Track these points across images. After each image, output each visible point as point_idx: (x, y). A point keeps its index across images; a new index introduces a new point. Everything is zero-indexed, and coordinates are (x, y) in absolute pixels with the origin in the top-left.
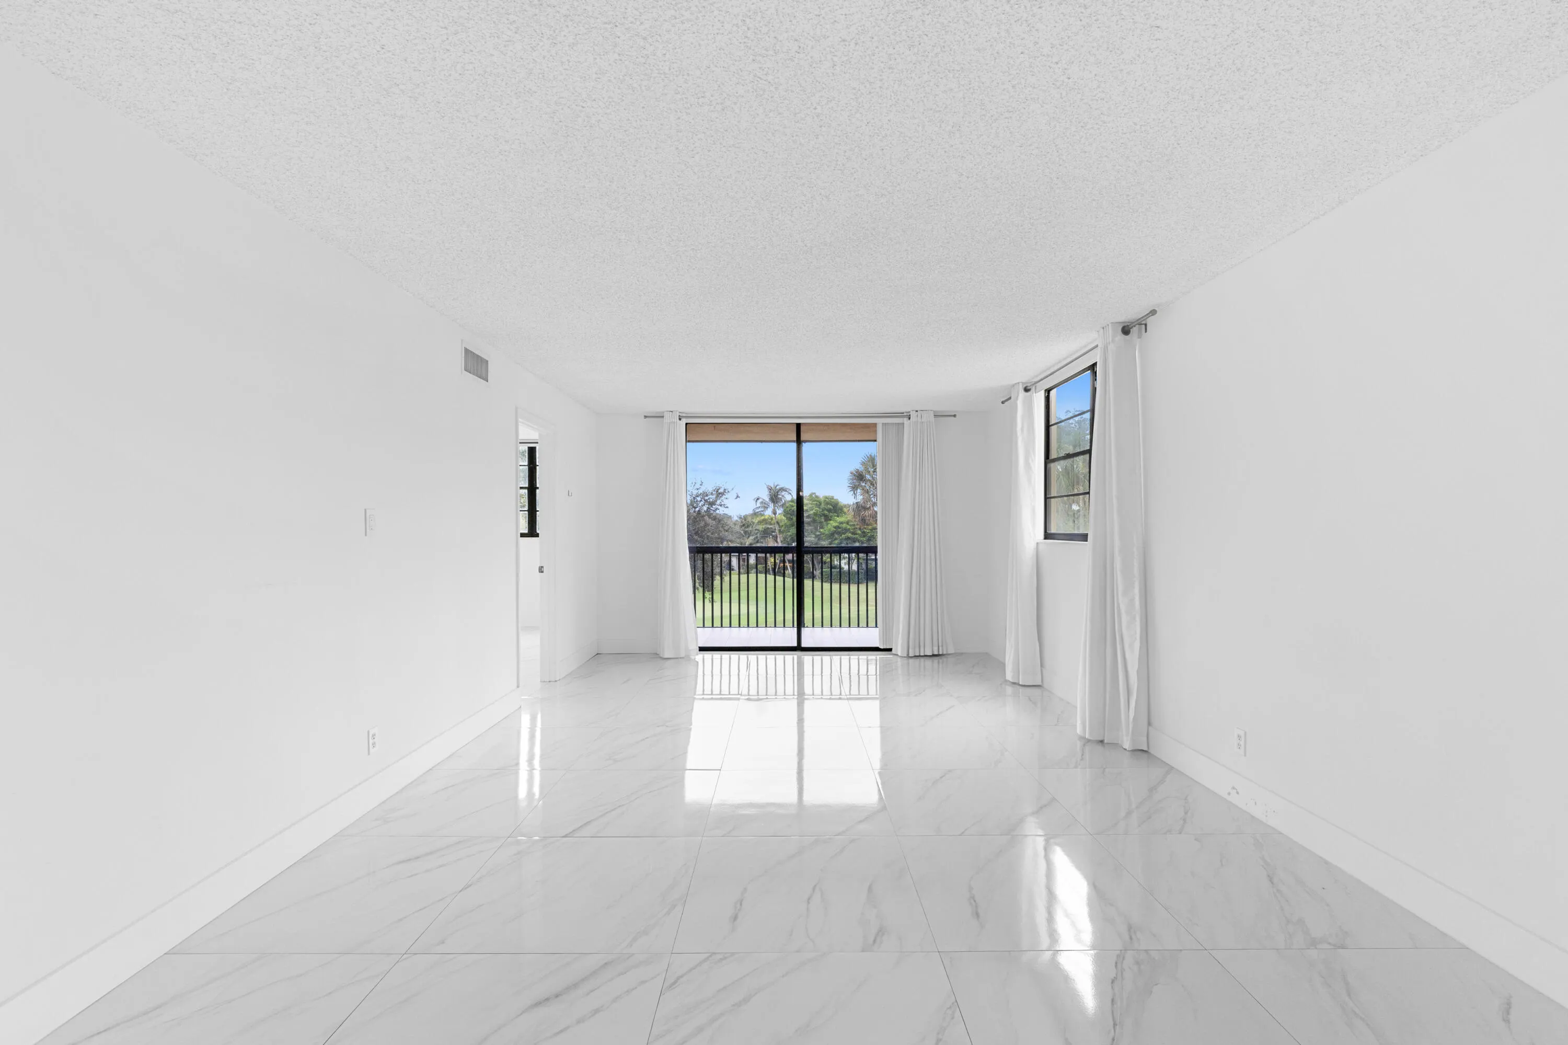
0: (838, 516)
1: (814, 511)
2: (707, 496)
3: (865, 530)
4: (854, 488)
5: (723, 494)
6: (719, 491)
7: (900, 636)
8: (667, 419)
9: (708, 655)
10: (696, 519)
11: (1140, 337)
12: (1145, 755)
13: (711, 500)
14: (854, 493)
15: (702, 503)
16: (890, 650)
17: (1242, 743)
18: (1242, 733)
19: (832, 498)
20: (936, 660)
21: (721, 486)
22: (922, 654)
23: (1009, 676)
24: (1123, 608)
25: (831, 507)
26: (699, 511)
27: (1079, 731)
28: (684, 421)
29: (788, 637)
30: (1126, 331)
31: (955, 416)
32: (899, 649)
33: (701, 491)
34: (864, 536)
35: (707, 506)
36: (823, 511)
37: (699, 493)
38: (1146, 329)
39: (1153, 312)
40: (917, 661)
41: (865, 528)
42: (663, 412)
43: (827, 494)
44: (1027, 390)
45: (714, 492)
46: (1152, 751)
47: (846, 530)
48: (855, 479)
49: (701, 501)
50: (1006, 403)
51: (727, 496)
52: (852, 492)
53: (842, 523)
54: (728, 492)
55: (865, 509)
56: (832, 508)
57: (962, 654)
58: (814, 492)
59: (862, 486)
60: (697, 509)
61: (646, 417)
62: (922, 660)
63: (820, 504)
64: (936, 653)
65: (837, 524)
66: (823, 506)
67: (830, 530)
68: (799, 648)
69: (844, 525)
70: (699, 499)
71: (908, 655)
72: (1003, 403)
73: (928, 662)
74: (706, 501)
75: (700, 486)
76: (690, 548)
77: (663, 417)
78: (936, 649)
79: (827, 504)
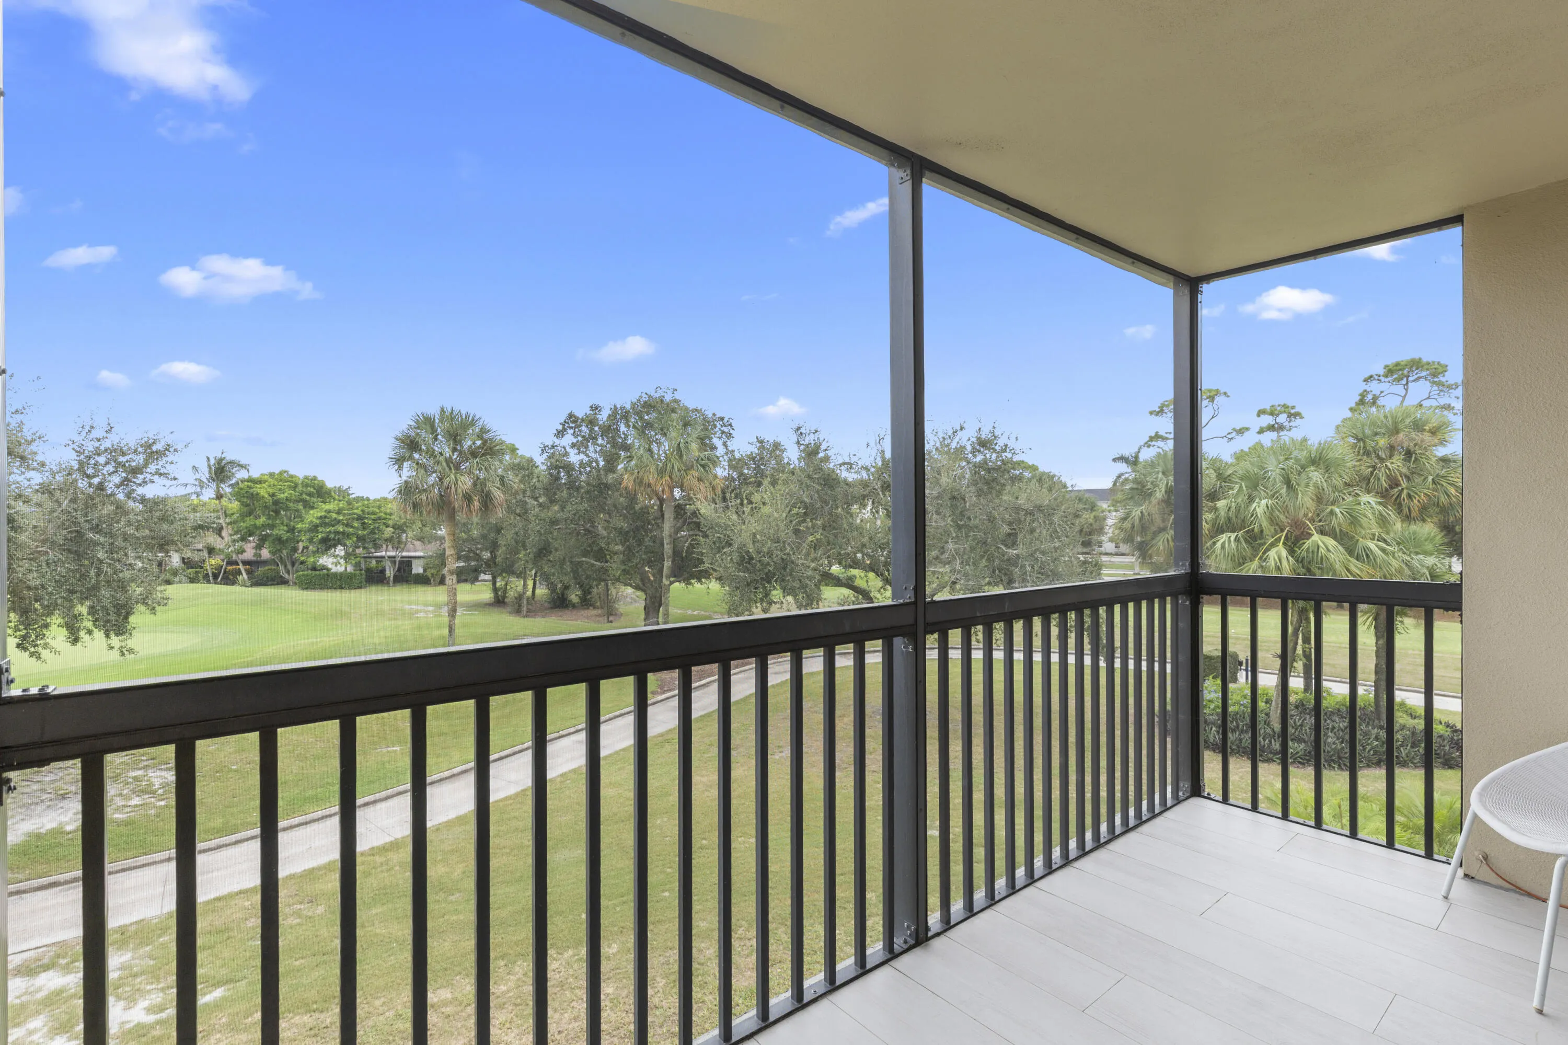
0: (324, 502)
1: (286, 494)
2: (124, 454)
3: (366, 521)
5: (160, 454)
6: (154, 448)
10: (93, 499)
13: (134, 464)
14: (400, 468)
15: (110, 468)
19: (315, 478)
21: (160, 437)
25: (312, 490)
26: (101, 484)
33: (107, 444)
34: (365, 529)
35: (124, 475)
36: (301, 494)
37: (102, 448)
41: (367, 518)
43: (311, 474)
45: (140, 449)
47: (339, 522)
48: (403, 448)
49: (107, 463)
51: (170, 457)
53: (329, 511)
54: (176, 450)
55: (417, 493)
56: (315, 491)
58: (285, 469)
59: (413, 458)
60: (96, 481)
63: (296, 485)
65: (323, 514)
66: (300, 488)
67: (311, 521)
69: (334, 515)
70: (102, 460)
74: (119, 464)
75: (105, 435)
79: (307, 486)
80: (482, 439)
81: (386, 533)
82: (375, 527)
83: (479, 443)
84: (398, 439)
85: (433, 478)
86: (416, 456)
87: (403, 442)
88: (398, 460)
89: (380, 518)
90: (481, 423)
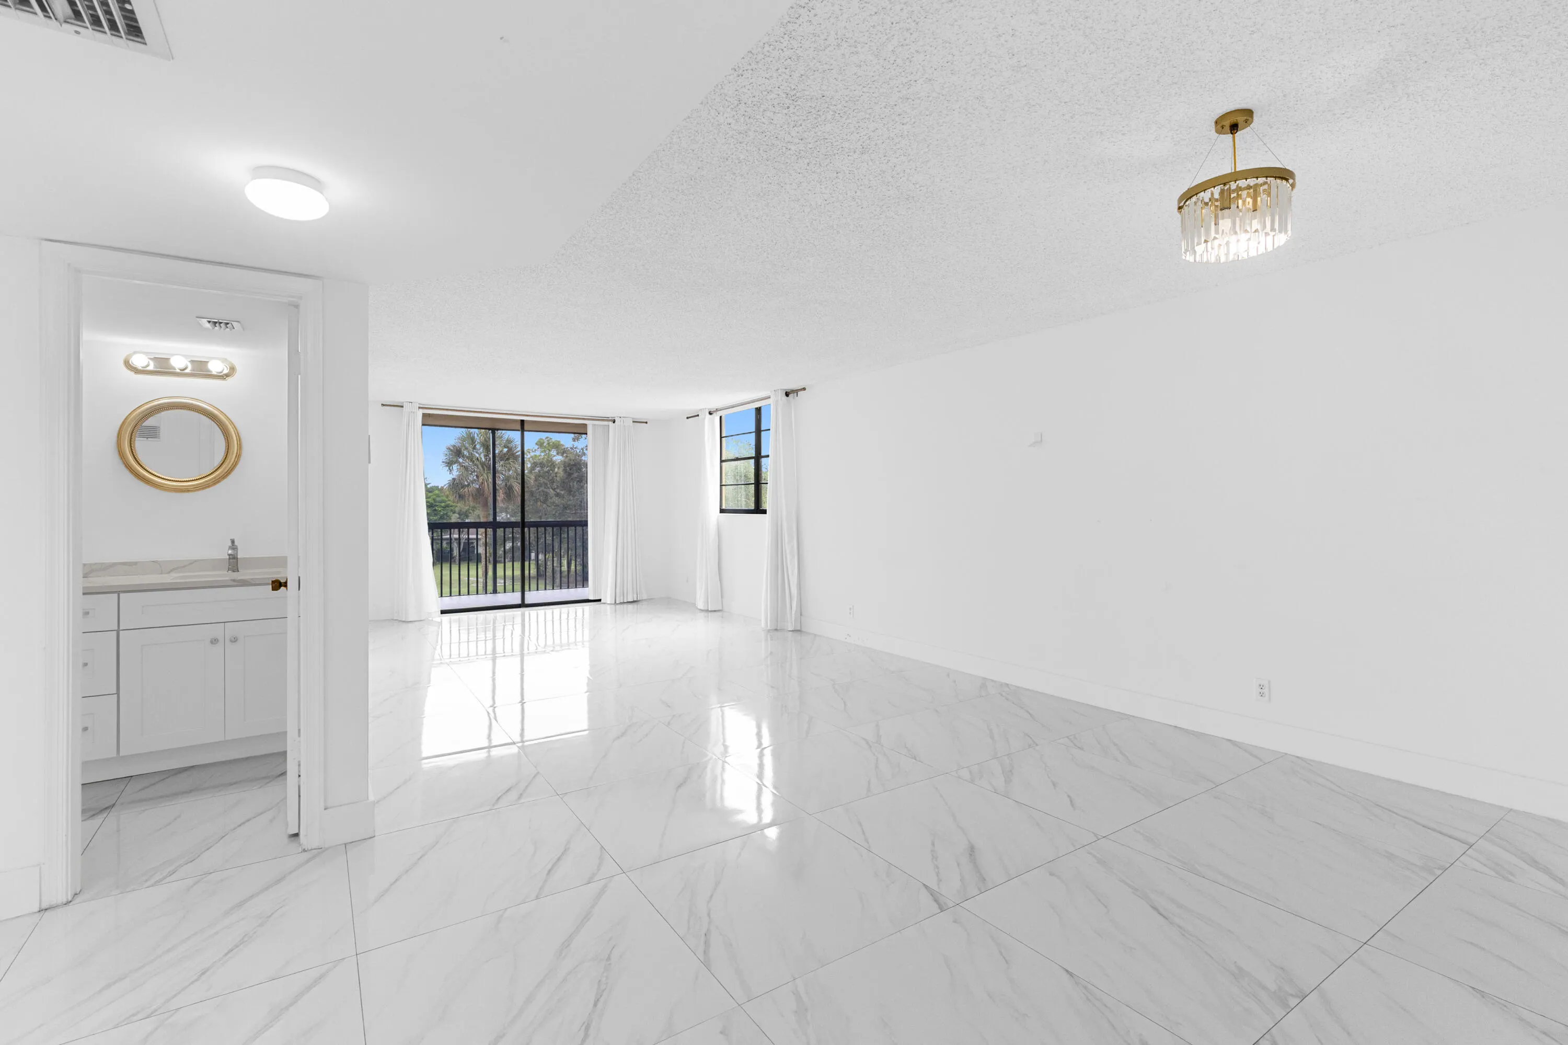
4: (449, 464)
7: (609, 589)
8: (407, 408)
9: (447, 617)
11: (794, 398)
12: (799, 633)
14: (450, 469)
16: (600, 600)
17: (852, 612)
18: (851, 607)
20: (635, 605)
22: (625, 601)
23: (701, 605)
24: (788, 552)
27: (763, 625)
28: (421, 412)
29: (515, 598)
30: (787, 394)
31: (646, 423)
32: (608, 598)
38: (797, 395)
39: (804, 389)
40: (622, 606)
42: (403, 403)
44: (710, 413)
46: (803, 630)
48: (452, 455)
50: (690, 419)
52: (448, 468)
55: (463, 487)
57: (652, 599)
59: (459, 462)
61: (383, 405)
62: (625, 606)
64: (635, 599)
68: (523, 605)
71: (615, 603)
72: (687, 418)
73: (630, 606)
76: (428, 523)
77: (402, 407)
78: (635, 596)
80: (508, 447)
81: (453, 518)
82: (444, 514)
83: (505, 450)
84: (449, 448)
85: (473, 477)
86: (461, 460)
87: (451, 450)
88: (448, 463)
89: (447, 506)
90: (506, 437)
